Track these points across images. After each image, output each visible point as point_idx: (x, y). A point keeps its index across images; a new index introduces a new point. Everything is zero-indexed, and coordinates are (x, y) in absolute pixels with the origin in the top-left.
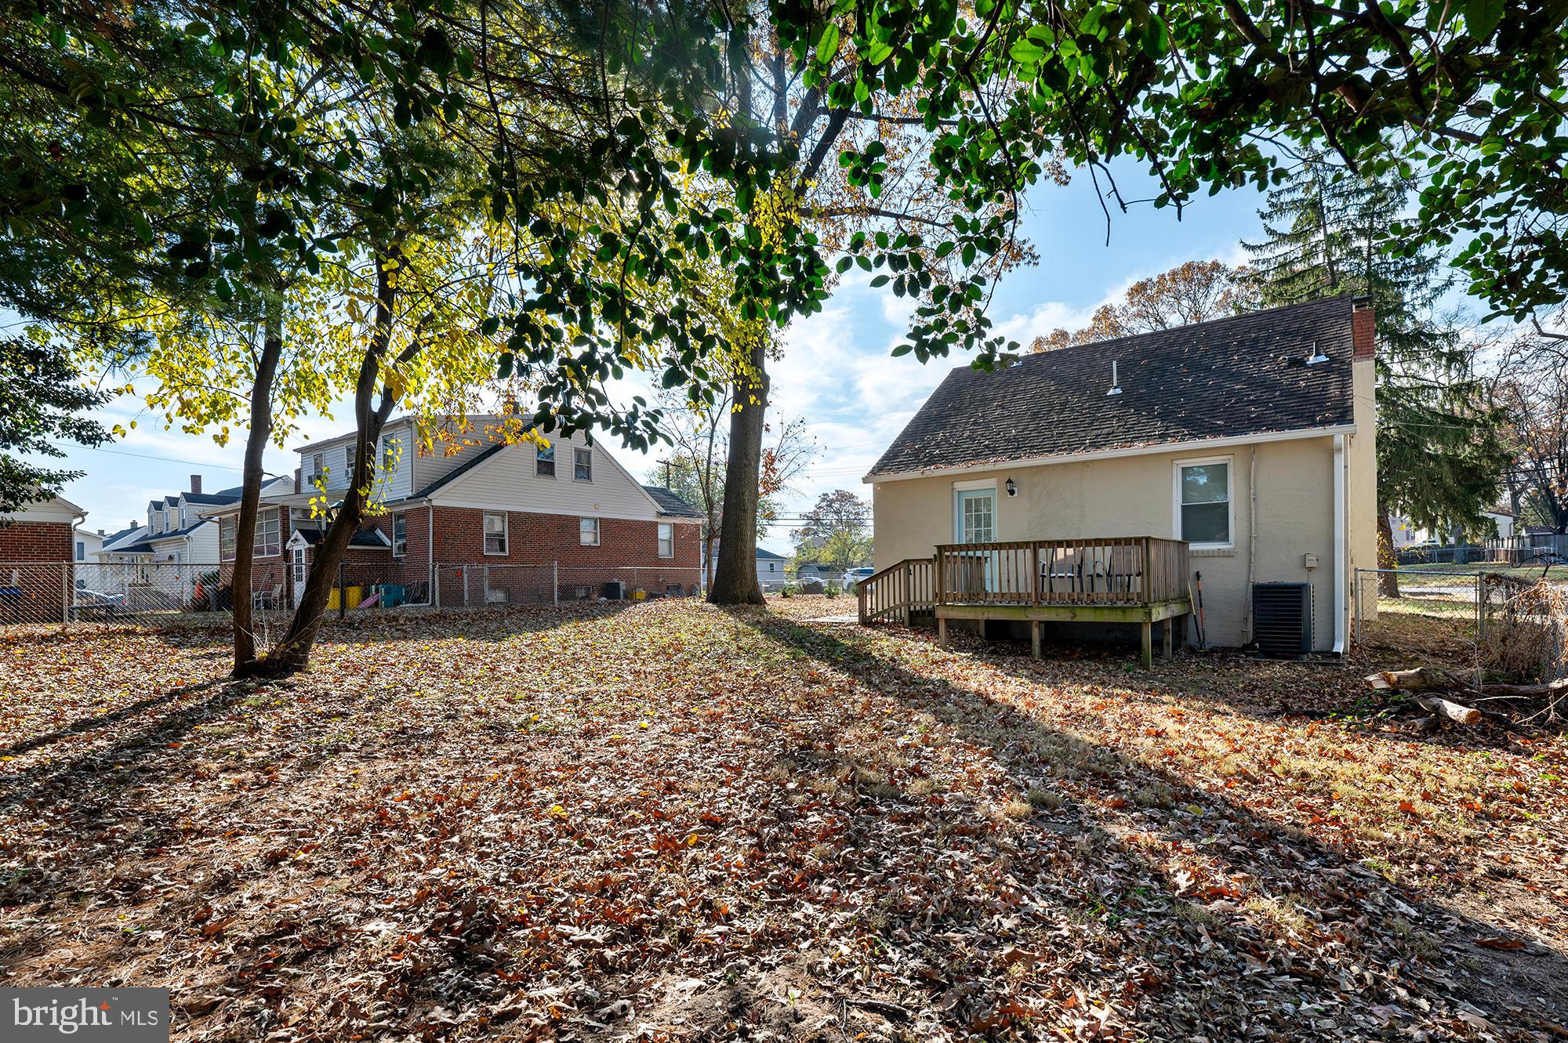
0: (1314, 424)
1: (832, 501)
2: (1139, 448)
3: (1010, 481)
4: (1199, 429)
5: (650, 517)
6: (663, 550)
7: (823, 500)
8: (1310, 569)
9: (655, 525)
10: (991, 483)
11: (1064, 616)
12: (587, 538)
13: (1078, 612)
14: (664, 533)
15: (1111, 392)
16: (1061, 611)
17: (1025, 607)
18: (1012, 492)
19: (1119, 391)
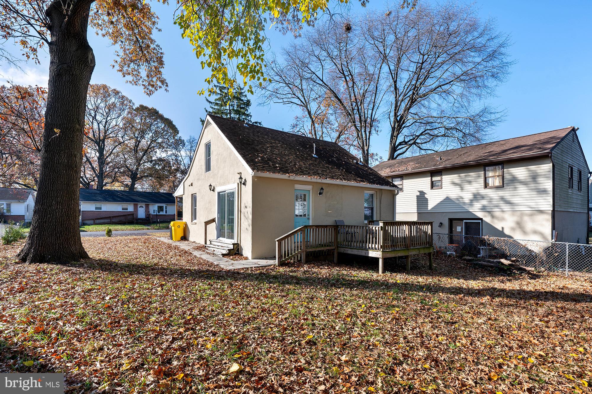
0: (391, 186)
3: (322, 189)
10: (309, 187)
18: (320, 194)
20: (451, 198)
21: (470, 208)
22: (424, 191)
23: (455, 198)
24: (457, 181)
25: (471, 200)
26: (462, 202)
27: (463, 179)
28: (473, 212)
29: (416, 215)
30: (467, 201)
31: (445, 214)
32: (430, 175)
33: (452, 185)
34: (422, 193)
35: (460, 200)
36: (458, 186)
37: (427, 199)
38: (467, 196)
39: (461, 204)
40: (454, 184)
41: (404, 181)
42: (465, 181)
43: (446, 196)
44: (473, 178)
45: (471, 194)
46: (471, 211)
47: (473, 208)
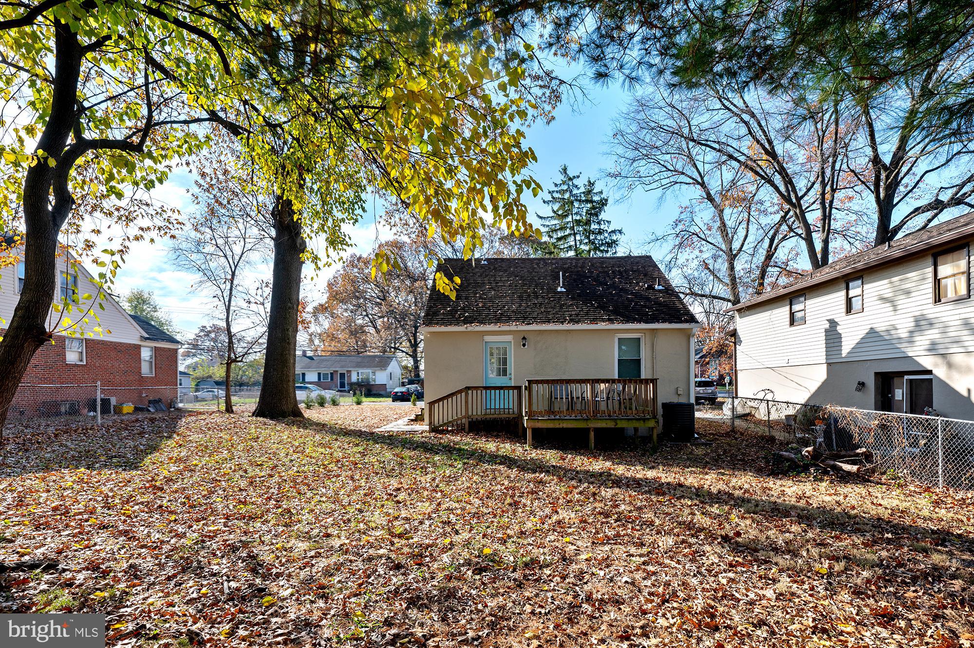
0: (681, 322)
1: (210, 332)
2: (602, 326)
3: (524, 338)
4: (629, 319)
5: (135, 341)
6: (145, 369)
7: (202, 331)
8: (679, 395)
9: (138, 347)
10: (509, 338)
11: (610, 425)
12: (72, 357)
13: (618, 422)
14: (146, 354)
15: (559, 289)
16: (608, 422)
17: (587, 420)
18: (524, 345)
19: (563, 290)
20: (878, 330)
21: (909, 349)
22: (836, 320)
23: (884, 329)
24: (888, 293)
25: (911, 332)
26: (895, 336)
27: (896, 289)
28: (915, 358)
29: (824, 367)
30: (903, 334)
31: (869, 363)
32: (844, 285)
33: (879, 302)
34: (833, 323)
35: (893, 332)
36: (888, 305)
37: (840, 334)
38: (904, 325)
39: (894, 342)
40: (883, 299)
41: (808, 302)
42: (900, 292)
43: (870, 327)
44: (913, 284)
45: (912, 319)
46: (910, 354)
47: (915, 349)
